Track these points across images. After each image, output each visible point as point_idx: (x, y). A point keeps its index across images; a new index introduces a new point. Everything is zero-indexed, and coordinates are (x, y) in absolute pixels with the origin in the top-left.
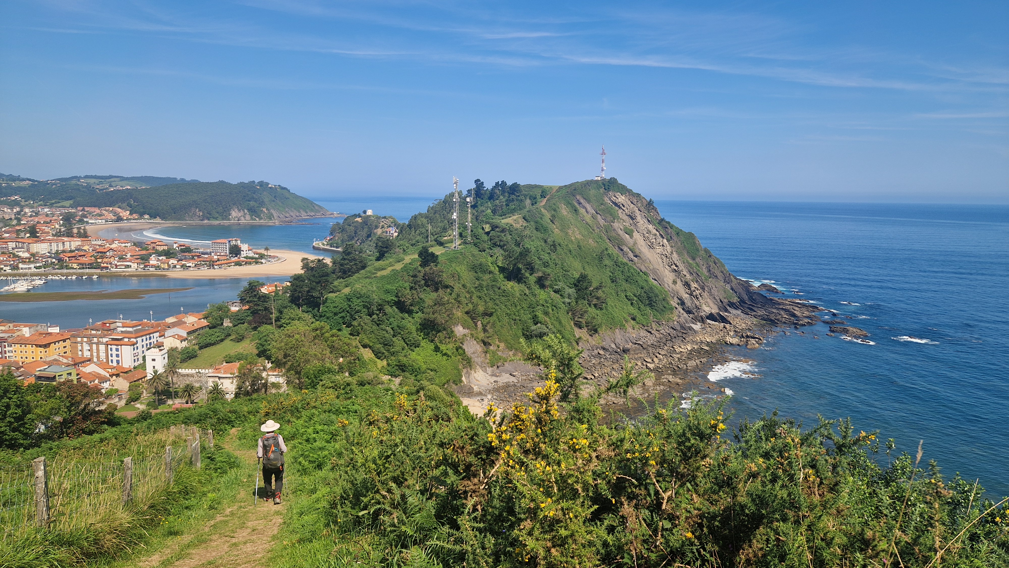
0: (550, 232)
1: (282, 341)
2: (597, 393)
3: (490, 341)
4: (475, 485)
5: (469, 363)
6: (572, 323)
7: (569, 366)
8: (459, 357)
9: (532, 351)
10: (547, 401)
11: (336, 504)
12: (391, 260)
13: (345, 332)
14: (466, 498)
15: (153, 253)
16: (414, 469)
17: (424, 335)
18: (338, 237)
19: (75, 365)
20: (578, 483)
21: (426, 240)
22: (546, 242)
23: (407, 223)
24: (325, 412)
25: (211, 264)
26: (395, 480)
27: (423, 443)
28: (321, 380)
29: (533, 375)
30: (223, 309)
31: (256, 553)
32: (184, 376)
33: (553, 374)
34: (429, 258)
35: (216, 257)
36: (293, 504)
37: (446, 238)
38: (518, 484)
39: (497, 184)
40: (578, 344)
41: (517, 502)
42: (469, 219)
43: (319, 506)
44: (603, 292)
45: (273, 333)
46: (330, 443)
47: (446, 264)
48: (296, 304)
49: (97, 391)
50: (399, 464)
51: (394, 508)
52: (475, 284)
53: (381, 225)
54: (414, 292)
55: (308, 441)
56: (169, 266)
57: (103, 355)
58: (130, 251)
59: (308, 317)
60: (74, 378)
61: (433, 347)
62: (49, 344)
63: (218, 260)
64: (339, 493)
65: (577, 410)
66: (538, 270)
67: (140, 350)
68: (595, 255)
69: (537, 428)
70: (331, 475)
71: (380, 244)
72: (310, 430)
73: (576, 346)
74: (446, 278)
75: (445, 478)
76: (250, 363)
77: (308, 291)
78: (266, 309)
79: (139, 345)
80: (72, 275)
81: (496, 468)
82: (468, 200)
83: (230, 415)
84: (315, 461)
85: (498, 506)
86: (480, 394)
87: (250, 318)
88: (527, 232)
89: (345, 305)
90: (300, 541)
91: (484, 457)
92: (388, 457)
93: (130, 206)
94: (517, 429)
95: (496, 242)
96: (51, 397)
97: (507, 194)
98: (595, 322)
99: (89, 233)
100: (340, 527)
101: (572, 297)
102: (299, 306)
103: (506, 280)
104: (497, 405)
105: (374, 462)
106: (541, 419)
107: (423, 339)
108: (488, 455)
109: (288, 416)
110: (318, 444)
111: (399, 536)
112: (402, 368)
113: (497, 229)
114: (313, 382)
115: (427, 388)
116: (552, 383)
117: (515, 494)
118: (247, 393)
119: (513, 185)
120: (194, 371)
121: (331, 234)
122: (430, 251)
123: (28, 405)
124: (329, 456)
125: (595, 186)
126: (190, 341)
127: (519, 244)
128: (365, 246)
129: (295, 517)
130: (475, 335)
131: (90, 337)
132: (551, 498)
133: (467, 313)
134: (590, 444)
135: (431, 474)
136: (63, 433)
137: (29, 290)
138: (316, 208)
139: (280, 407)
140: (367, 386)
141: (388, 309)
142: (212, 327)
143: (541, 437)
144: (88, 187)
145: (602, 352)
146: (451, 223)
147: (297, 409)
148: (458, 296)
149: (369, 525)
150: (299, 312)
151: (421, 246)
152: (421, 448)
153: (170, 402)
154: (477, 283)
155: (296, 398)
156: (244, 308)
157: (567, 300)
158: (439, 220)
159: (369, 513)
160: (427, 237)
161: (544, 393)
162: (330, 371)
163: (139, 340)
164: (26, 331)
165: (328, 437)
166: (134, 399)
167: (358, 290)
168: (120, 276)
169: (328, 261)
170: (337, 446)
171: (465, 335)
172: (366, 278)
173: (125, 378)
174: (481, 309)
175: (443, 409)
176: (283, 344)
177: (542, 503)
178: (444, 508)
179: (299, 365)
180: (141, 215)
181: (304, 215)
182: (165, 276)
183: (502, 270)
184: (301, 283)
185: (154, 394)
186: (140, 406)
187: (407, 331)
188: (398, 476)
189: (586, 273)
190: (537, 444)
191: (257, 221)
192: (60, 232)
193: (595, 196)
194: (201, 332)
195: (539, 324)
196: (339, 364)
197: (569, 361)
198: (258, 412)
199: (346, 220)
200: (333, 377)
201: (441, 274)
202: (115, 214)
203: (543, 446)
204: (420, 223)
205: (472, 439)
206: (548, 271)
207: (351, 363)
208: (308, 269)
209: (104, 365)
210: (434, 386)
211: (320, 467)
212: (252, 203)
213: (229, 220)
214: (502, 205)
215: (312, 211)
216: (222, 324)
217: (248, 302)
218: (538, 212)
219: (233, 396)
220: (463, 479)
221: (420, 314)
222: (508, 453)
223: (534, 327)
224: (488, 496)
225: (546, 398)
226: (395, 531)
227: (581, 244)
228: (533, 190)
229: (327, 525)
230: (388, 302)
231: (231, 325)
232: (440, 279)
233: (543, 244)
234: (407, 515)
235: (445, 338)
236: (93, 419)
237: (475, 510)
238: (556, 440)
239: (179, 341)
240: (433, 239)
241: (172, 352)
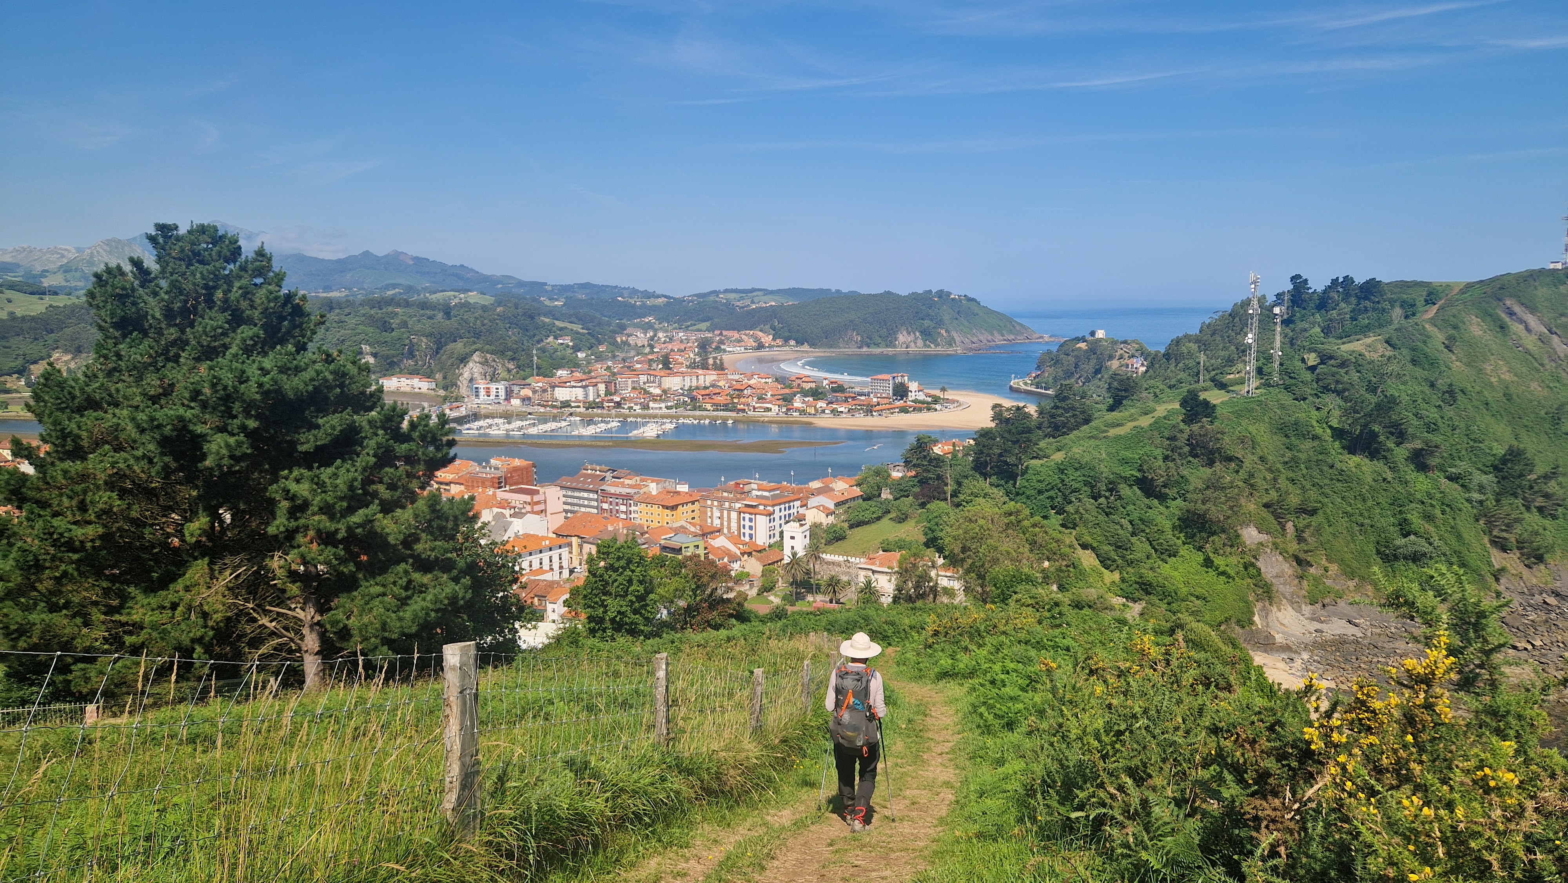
0: (1444, 368)
1: (959, 528)
2: (1539, 684)
3: (1309, 559)
4: (1275, 809)
5: (1267, 593)
6: (1486, 540)
7: (1478, 627)
8: (1249, 580)
9: (1397, 591)
10: (1429, 686)
11: (1035, 791)
12: (1132, 411)
13: (1053, 521)
14: (1257, 829)
15: (798, 393)
16: (1164, 761)
17: (1186, 537)
18: (1049, 373)
19: (703, 535)
20: (1492, 850)
21: (1196, 379)
22: (1432, 385)
23: (1163, 351)
24: (1020, 642)
25: (869, 410)
26: (1131, 772)
27: (1181, 721)
28: (1016, 593)
29: (1396, 628)
30: (881, 473)
31: (916, 838)
32: (828, 563)
33: (1443, 639)
34: (1200, 409)
35: (875, 400)
36: (970, 775)
37: (1232, 376)
38: (1363, 829)
39: (1335, 282)
40: (1497, 580)
41: (1360, 858)
42: (1278, 344)
43: (1009, 787)
44: (1560, 484)
45: (947, 514)
46: (1027, 692)
47: (1229, 419)
48: (981, 474)
49: (725, 572)
50: (1139, 748)
51: (1129, 818)
52: (1283, 456)
53: (1118, 354)
54: (1171, 464)
55: (993, 682)
56: (816, 410)
57: (734, 525)
58: (771, 388)
59: (998, 493)
60: (701, 552)
61: (1200, 557)
62: (677, 506)
63: (878, 404)
64: (1039, 774)
65: (1493, 712)
66: (1414, 436)
67: (777, 523)
68: (1543, 412)
69: (1404, 733)
70: (1028, 744)
71: (1116, 384)
72: (997, 667)
73: (1494, 585)
74: (1228, 443)
75: (1219, 786)
76: (915, 555)
77: (1000, 455)
78: (939, 477)
79: (776, 515)
80: (704, 418)
81: (1316, 787)
82: (1277, 310)
83: (886, 628)
84: (1003, 717)
85: (1320, 856)
86: (1287, 648)
87: (916, 490)
88: (1393, 367)
89: (1055, 479)
90: (980, 835)
91: (1294, 764)
92: (1120, 733)
93: (773, 328)
94: (1361, 724)
95: (1329, 384)
96: (675, 575)
97: (1353, 300)
98: (1538, 541)
99: (726, 365)
100: (1040, 827)
101: (1489, 490)
102: (985, 476)
103: (1346, 452)
104: (1320, 672)
105: (1098, 737)
106: (1413, 719)
107: (1184, 543)
108: (1301, 763)
109: (966, 641)
110: (1008, 690)
111: (1137, 867)
112: (1146, 588)
113: (1332, 362)
114: (1003, 593)
115: (1188, 627)
116: (1441, 656)
117: (1355, 842)
118: (910, 599)
119: (1367, 282)
120: (841, 559)
121: (1038, 368)
122: (1201, 398)
123: (651, 582)
124: (1024, 712)
125: (1548, 280)
126: (838, 516)
127: (1376, 388)
128: (1091, 388)
129: (973, 797)
130: (1281, 546)
131: (721, 501)
132: (1432, 867)
133: (1266, 506)
134: (1521, 782)
135: (1194, 774)
136: (686, 623)
137: (658, 436)
138: (1018, 328)
139: (955, 626)
140: (1086, 611)
141: (1125, 490)
142: (867, 498)
143: (1414, 750)
144: (728, 304)
145: (1551, 600)
146: (1243, 350)
147: (978, 631)
148: (1251, 475)
149: (1086, 835)
150: (983, 485)
151: (1185, 389)
152: (1177, 729)
153: (810, 598)
154: (1289, 454)
155: (978, 615)
156: (910, 474)
157: (1476, 496)
158: (1221, 346)
159: (1088, 816)
160: (1198, 373)
161: (1422, 671)
162: (1029, 580)
163: (777, 508)
164: (653, 488)
165: (1024, 682)
166: (767, 588)
167: (1077, 456)
168: (758, 421)
169: (1032, 409)
170: (1037, 699)
171: (1261, 544)
172: (1090, 438)
173: (758, 559)
174: (1294, 500)
175: (1219, 668)
176: (961, 531)
177: (1412, 872)
178: (1216, 837)
179: (983, 565)
180: (786, 340)
181: (999, 340)
182: (811, 423)
183: (1338, 434)
184: (991, 442)
185: (791, 584)
186: (775, 600)
187: (1156, 529)
188: (1137, 767)
189: (1522, 446)
190: (1403, 762)
191: (933, 349)
192: (695, 362)
193: (1547, 300)
194: (852, 504)
195: (1412, 537)
196: (1043, 571)
197: (1478, 617)
198: (923, 629)
199: (1061, 346)
200: (1034, 590)
201: (1219, 436)
202: (757, 339)
203: (1416, 768)
204: (1186, 351)
205: (1271, 729)
206: (1436, 439)
207: (1061, 571)
208: (1001, 421)
209: (735, 539)
210: (1201, 624)
211: (1010, 726)
212: (927, 323)
213: (895, 346)
214: (1342, 320)
215: (1011, 332)
216: (880, 495)
217: (914, 466)
218: (1418, 330)
219: (890, 600)
220: (1252, 795)
221: (1179, 501)
222: (1344, 768)
223: (1400, 541)
224: (1300, 835)
225: (1427, 680)
226: (1130, 856)
227: (1512, 390)
228: (1410, 291)
229: (1020, 820)
230: (1125, 479)
231: (890, 497)
232: (1218, 446)
233: (1427, 389)
234: (1152, 835)
235: (1224, 545)
236: (720, 608)
237: (1273, 853)
238: (1446, 760)
239: (824, 515)
240: (1207, 377)
241: (815, 528)
